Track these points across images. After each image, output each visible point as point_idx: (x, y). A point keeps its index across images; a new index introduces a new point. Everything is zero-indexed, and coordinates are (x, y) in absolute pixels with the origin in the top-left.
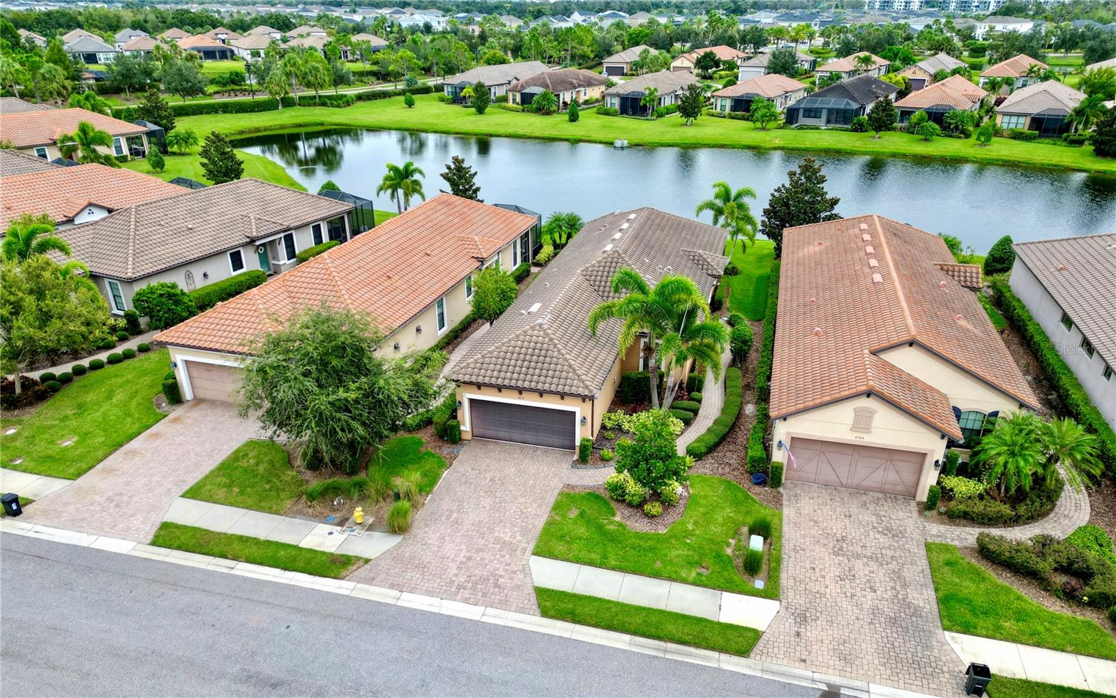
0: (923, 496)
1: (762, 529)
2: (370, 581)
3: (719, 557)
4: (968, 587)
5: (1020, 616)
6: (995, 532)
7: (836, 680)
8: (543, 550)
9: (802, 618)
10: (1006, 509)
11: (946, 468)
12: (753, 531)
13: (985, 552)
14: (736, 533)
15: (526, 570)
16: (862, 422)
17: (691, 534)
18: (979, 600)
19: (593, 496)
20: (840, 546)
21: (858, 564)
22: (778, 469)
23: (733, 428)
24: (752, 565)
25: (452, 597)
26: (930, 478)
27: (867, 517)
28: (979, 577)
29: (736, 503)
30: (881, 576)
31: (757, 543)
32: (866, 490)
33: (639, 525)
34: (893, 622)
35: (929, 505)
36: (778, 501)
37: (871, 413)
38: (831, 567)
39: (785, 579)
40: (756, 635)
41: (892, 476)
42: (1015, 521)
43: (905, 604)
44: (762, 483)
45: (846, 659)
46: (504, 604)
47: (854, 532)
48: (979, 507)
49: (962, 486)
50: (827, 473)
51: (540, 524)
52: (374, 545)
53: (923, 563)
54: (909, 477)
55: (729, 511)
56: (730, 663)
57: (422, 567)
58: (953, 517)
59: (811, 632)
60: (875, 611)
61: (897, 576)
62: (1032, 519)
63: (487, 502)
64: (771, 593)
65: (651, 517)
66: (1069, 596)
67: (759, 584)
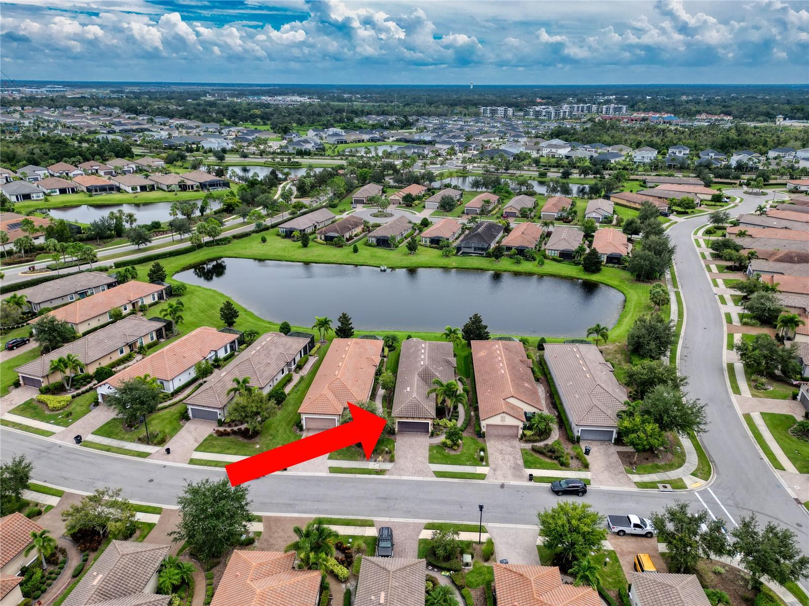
0: (519, 436)
1: (483, 450)
2: (392, 475)
3: (474, 458)
4: (530, 458)
5: (540, 463)
6: (535, 444)
7: (503, 482)
8: (431, 462)
9: (495, 470)
10: (538, 438)
11: (525, 428)
12: (480, 451)
13: (534, 450)
14: (476, 452)
15: (429, 467)
16: (503, 419)
17: (465, 453)
18: (532, 461)
19: (438, 446)
20: (501, 452)
21: (506, 456)
22: (484, 433)
23: (470, 421)
24: (482, 459)
25: (414, 476)
26: (521, 432)
27: (507, 443)
28: (532, 455)
29: (475, 444)
30: (511, 458)
31: (482, 453)
32: (506, 436)
33: (452, 453)
34: (514, 468)
35: (521, 439)
36: (485, 441)
37: (505, 417)
38: (500, 457)
39: (490, 462)
40: (486, 475)
41: (512, 432)
42: (541, 441)
43: (517, 464)
44: (480, 437)
45: (505, 477)
46: (427, 476)
47: (504, 448)
48: (532, 438)
49: (528, 433)
50: (496, 432)
51: (427, 455)
52: (387, 466)
53: (520, 454)
54: (516, 432)
55: (474, 446)
56: (481, 481)
57: (403, 470)
58: (527, 441)
59: (497, 473)
60: (510, 466)
61: (515, 458)
62: (544, 439)
63: (411, 451)
64: (487, 465)
65: (455, 450)
66: (551, 457)
67: (484, 464)
